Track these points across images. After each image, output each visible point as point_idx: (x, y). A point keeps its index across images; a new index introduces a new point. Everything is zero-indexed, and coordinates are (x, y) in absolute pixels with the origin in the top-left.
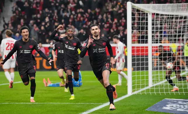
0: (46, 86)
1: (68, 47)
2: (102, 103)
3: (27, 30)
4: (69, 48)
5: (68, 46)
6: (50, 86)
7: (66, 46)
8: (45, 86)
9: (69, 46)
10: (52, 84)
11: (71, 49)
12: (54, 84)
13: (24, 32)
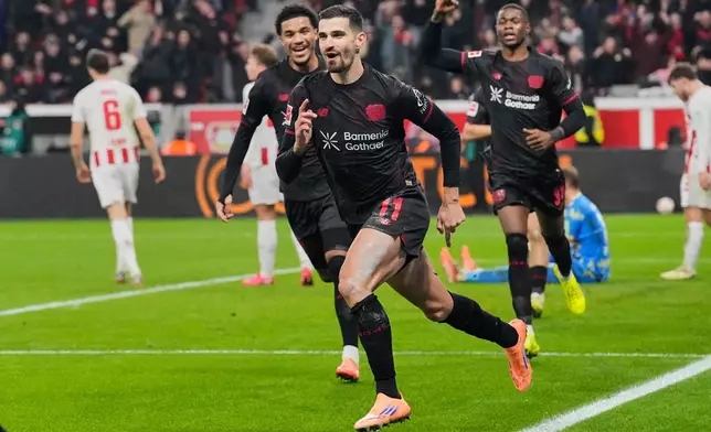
0: (456, 281)
1: (504, 98)
2: (695, 356)
3: (307, 19)
4: (508, 103)
5: (504, 94)
6: (468, 282)
7: (496, 94)
8: (450, 280)
9: (509, 95)
10: (479, 271)
11: (518, 105)
12: (489, 270)
13: (291, 34)
